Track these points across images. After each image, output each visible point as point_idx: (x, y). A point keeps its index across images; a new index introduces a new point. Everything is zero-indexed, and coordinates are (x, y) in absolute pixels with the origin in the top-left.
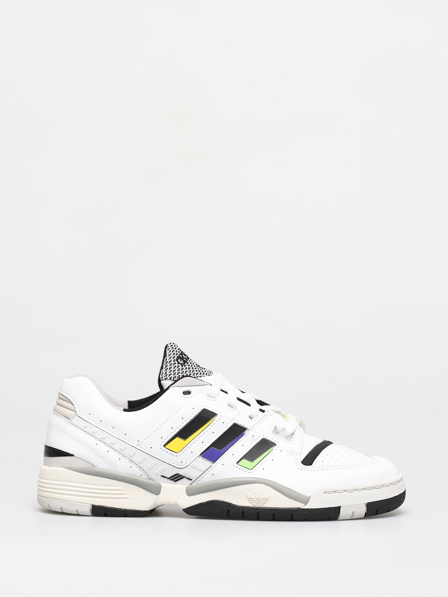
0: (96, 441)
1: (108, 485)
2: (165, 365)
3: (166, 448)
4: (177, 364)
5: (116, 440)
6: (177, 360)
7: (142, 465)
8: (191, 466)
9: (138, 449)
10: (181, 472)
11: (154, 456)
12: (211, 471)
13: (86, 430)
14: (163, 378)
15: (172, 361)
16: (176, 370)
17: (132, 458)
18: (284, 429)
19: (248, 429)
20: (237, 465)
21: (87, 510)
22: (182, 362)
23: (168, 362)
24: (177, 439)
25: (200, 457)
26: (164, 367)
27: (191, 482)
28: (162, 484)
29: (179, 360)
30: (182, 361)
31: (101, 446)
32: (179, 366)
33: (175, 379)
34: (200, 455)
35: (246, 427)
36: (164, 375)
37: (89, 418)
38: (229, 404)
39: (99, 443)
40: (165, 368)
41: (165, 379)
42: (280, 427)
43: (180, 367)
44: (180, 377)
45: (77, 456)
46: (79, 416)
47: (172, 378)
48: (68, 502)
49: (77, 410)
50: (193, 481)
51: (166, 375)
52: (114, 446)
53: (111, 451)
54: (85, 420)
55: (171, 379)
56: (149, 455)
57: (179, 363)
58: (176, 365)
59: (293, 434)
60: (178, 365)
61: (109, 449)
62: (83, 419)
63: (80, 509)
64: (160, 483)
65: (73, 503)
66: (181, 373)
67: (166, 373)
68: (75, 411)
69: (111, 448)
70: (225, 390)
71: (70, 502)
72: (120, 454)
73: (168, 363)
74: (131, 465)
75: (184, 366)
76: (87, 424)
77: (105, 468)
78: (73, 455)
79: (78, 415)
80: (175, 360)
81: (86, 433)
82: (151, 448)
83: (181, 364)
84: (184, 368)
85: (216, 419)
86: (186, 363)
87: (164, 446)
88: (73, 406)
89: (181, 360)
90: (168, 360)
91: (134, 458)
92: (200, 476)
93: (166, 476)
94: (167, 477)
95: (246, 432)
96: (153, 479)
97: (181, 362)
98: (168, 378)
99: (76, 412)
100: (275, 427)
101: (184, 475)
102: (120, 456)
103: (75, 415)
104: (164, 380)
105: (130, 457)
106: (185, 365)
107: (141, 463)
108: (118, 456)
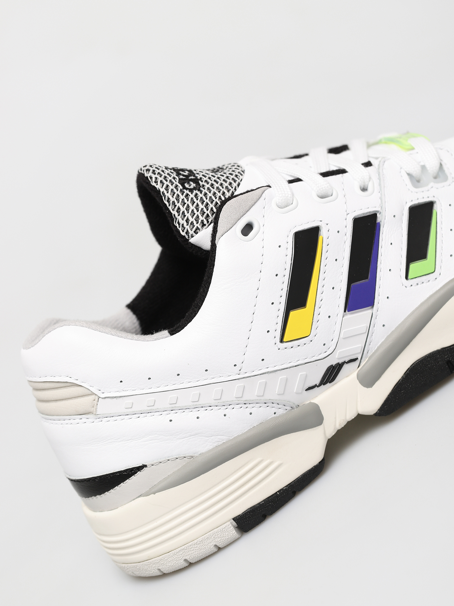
0: (166, 417)
1: (238, 470)
2: (173, 210)
3: (286, 342)
4: (190, 193)
5: (196, 391)
6: (184, 188)
7: (268, 396)
8: (344, 338)
9: (244, 378)
10: (333, 361)
11: (276, 368)
12: (378, 322)
13: (135, 409)
14: (191, 232)
15: (180, 195)
16: (200, 204)
17: (245, 398)
18: (423, 167)
19: (378, 211)
20: (409, 282)
21: (231, 531)
22: (193, 185)
23: (176, 201)
24: (293, 314)
25: (346, 315)
26: (176, 214)
27: (357, 362)
28: (316, 401)
29: (187, 185)
30: (191, 183)
31: (180, 418)
32: (196, 194)
33: (210, 220)
34: (345, 311)
35: (373, 211)
36: (187, 227)
37: (125, 389)
38: (320, 195)
39: (172, 416)
40: (179, 215)
41: (195, 232)
42: (415, 170)
43: (200, 195)
44: (215, 210)
45: (152, 463)
46: (105, 398)
47: (205, 222)
48: (190, 544)
49: (93, 390)
50: (359, 358)
51: (191, 223)
52: (201, 402)
53: (202, 413)
54: (121, 397)
55: (203, 225)
56: (268, 372)
57: (191, 190)
58: (192, 196)
59: (441, 164)
60: (194, 193)
61: (195, 413)
62: (115, 397)
63: (219, 539)
64: (312, 401)
65: (200, 539)
66: (209, 203)
67: (187, 221)
68: (90, 393)
69: (197, 409)
70: (291, 176)
71: (195, 541)
72: (219, 408)
73: (176, 203)
74: (249, 410)
75: (201, 189)
76: (129, 400)
77: (211, 447)
78: (144, 466)
79: (103, 396)
80: (181, 190)
81: (138, 415)
82: (263, 360)
83: (195, 188)
84: (206, 191)
85: (323, 235)
86: (200, 182)
87: (282, 341)
88: (81, 387)
89: (188, 183)
90: (172, 199)
91: (247, 397)
92: (366, 342)
93: (313, 384)
94: (316, 385)
95: (379, 218)
96: (297, 403)
97: (192, 187)
98: (200, 227)
99: (93, 394)
100: (408, 174)
101: (340, 361)
102: (223, 411)
103: (97, 400)
104: (194, 234)
105: (238, 399)
106: (201, 185)
107: (263, 396)
108: (218, 413)
